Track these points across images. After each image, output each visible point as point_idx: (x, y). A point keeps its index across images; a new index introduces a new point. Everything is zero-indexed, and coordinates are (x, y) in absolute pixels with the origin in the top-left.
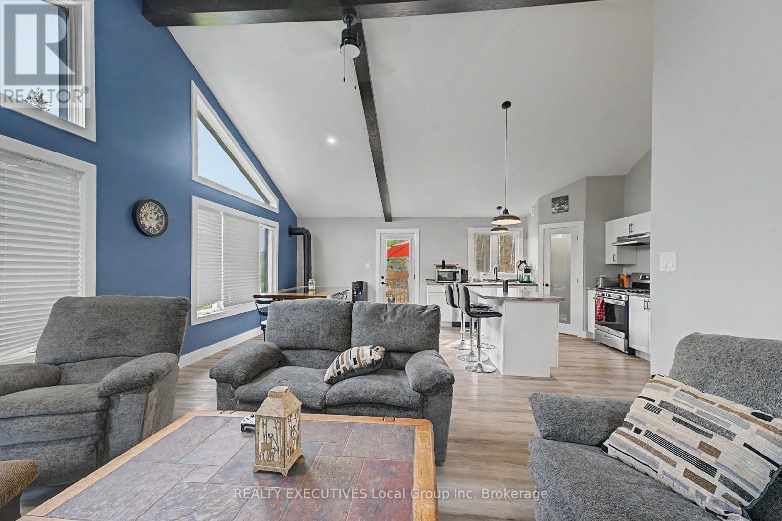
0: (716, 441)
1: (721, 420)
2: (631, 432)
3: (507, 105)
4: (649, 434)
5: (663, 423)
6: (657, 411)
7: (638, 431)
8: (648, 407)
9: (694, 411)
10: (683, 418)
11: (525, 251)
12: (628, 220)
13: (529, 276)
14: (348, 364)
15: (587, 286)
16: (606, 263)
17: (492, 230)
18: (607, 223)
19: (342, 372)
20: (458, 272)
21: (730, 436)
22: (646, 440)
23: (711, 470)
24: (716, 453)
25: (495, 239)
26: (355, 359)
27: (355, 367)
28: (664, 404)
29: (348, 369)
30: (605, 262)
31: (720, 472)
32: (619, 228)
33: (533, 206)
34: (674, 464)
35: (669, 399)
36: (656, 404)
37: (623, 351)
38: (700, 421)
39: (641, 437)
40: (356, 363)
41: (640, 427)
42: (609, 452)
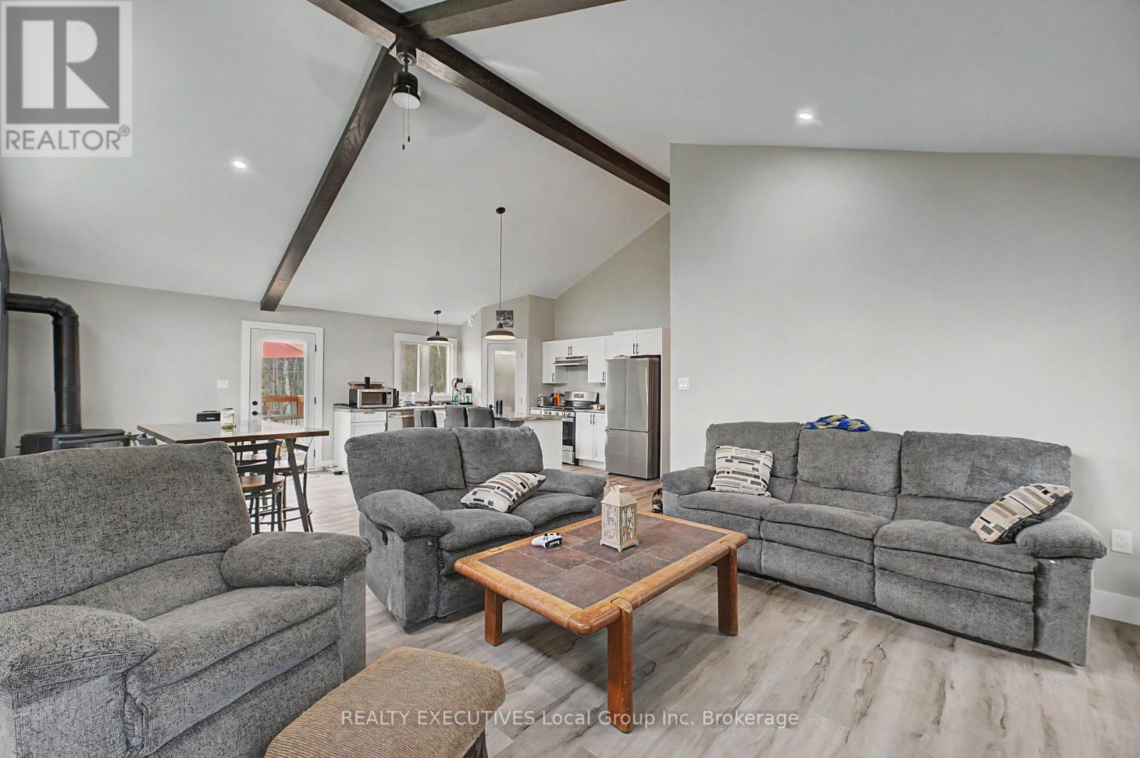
0: (756, 465)
1: (752, 457)
2: (726, 474)
3: (501, 210)
4: (733, 472)
5: (735, 465)
6: (731, 461)
7: (728, 473)
8: (727, 461)
9: (744, 456)
10: (742, 461)
11: (459, 367)
12: (567, 343)
13: (468, 397)
14: (518, 489)
15: (530, 406)
16: (544, 382)
17: (429, 339)
18: (544, 343)
19: (516, 498)
20: (390, 393)
21: (758, 462)
22: (734, 475)
23: (758, 477)
24: (757, 470)
25: (424, 350)
26: (521, 484)
27: (525, 491)
28: (732, 457)
29: (520, 494)
30: (542, 381)
31: (761, 477)
32: (557, 350)
33: (472, 314)
34: (746, 481)
35: (734, 455)
36: (729, 458)
37: (571, 463)
38: (749, 460)
39: (731, 475)
40: (525, 487)
41: (728, 470)
42: (716, 489)
